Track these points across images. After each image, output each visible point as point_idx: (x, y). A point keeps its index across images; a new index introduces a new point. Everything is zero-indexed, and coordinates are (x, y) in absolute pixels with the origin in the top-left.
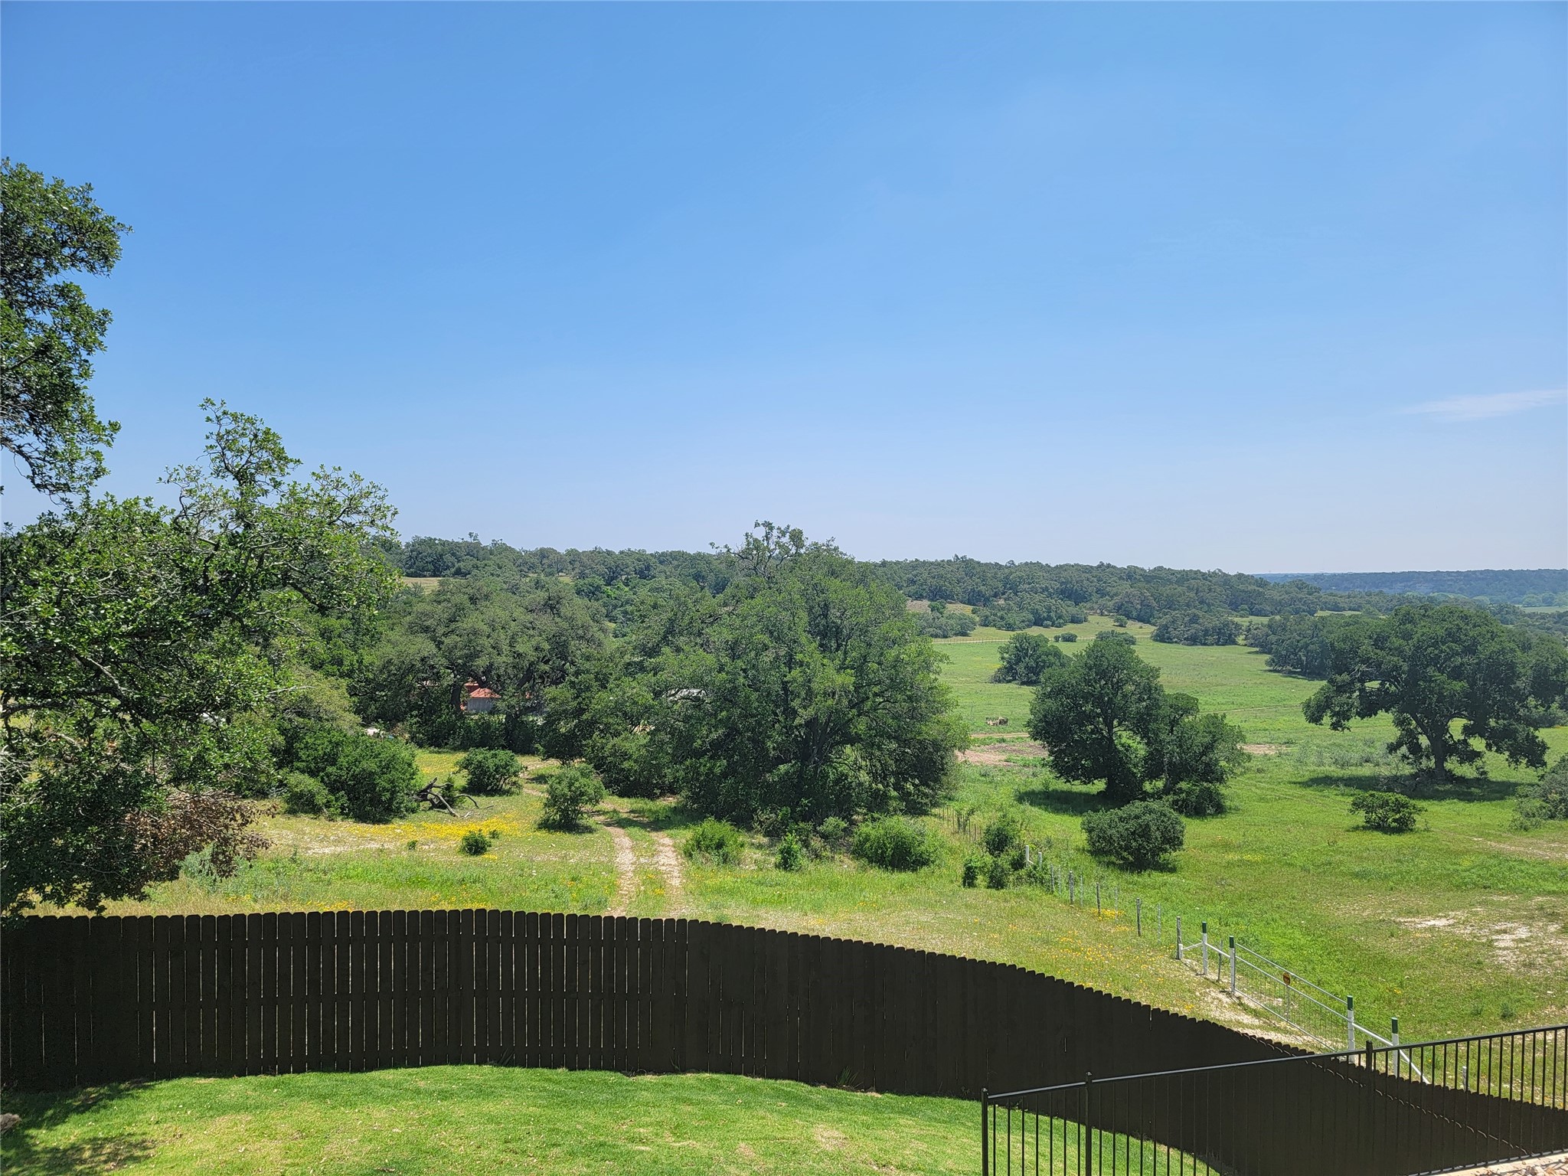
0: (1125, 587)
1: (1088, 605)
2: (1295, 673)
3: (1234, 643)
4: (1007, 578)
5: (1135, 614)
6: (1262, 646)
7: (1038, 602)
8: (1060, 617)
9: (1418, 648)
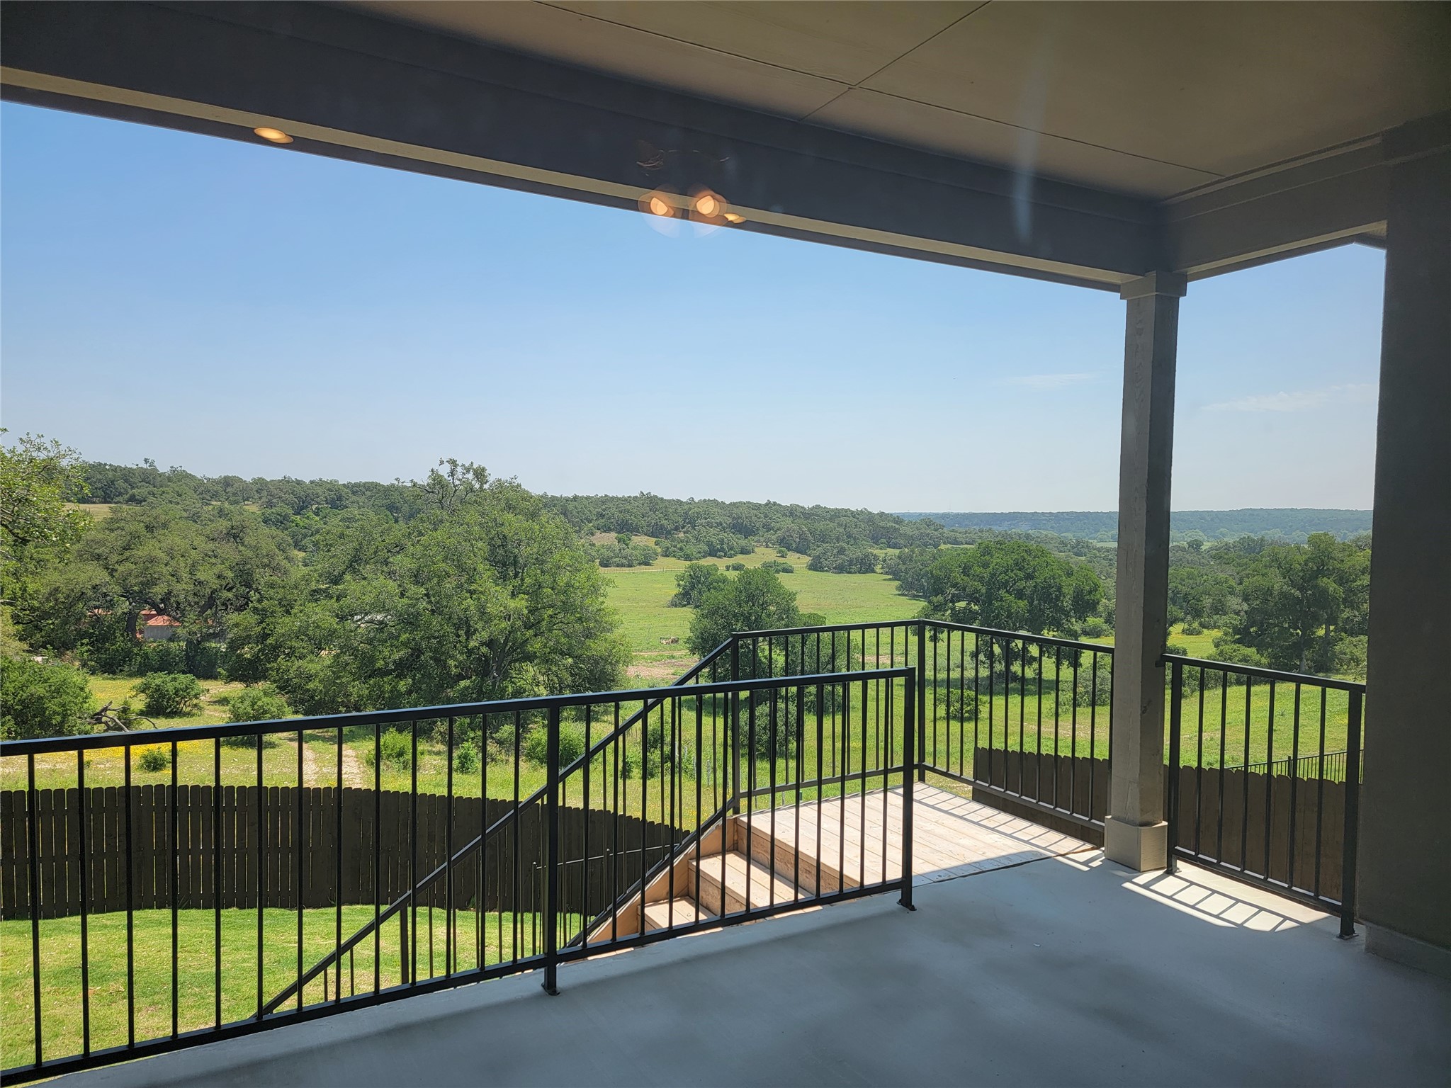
0: (788, 523)
1: (756, 538)
2: (918, 596)
3: (873, 571)
4: (686, 513)
5: (794, 546)
6: (894, 573)
7: (713, 535)
8: (731, 549)
9: (993, 575)
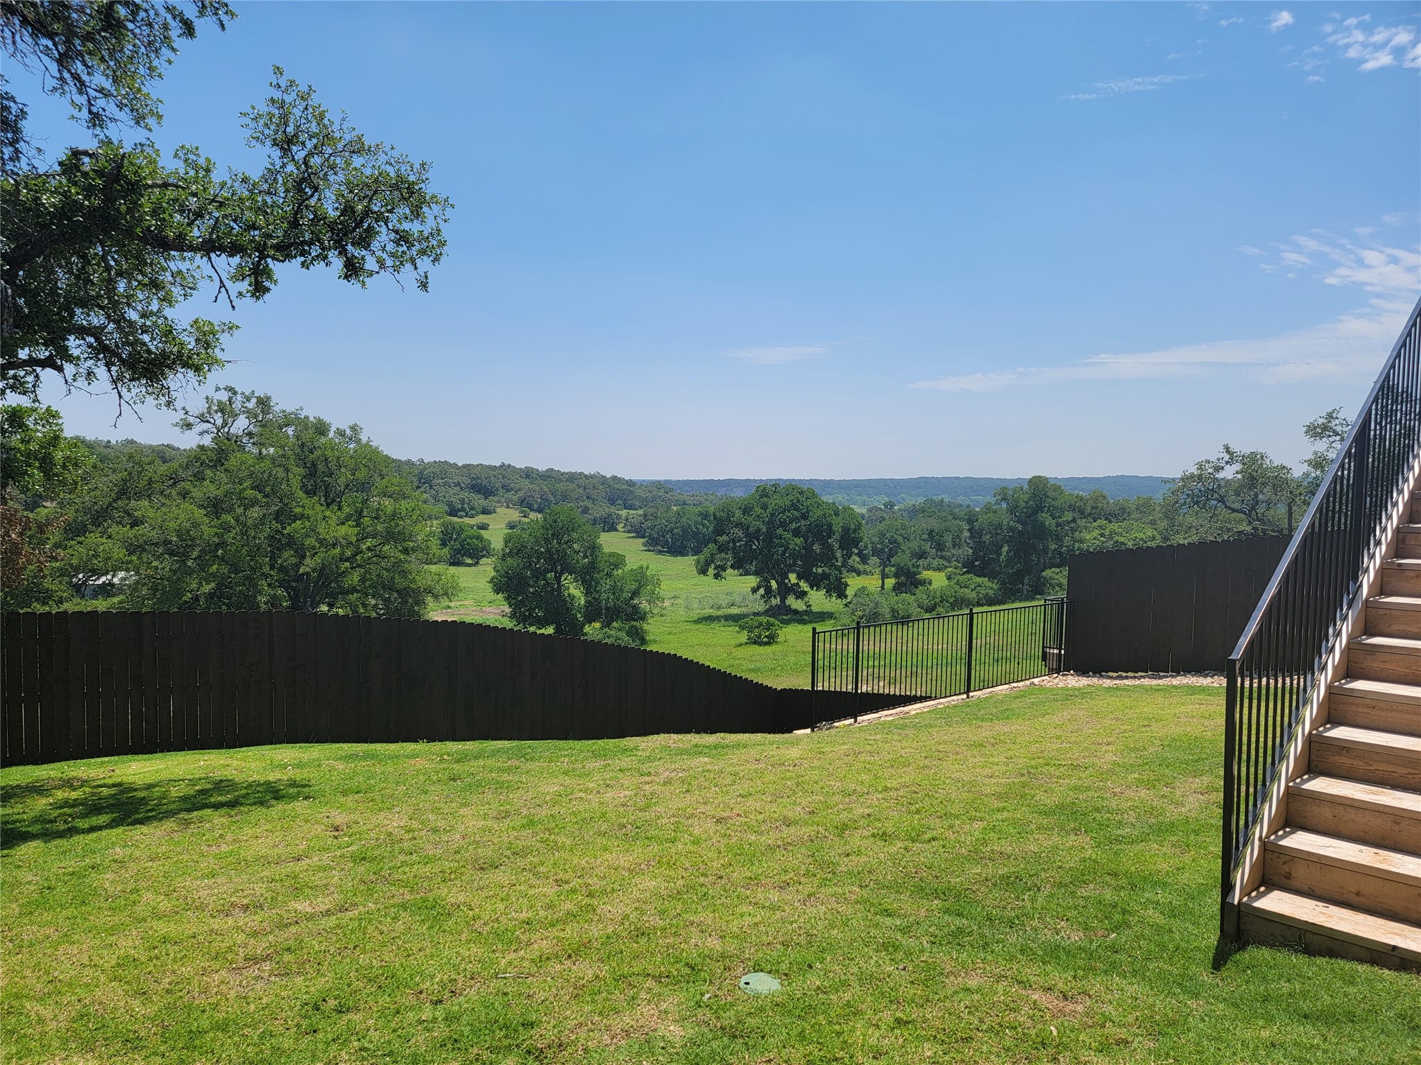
0: (525, 483)
1: (496, 499)
2: (664, 552)
3: (616, 530)
4: (421, 473)
5: (536, 506)
6: (638, 532)
7: (455, 496)
8: (472, 509)
9: (773, 515)
